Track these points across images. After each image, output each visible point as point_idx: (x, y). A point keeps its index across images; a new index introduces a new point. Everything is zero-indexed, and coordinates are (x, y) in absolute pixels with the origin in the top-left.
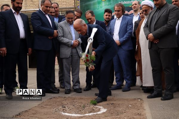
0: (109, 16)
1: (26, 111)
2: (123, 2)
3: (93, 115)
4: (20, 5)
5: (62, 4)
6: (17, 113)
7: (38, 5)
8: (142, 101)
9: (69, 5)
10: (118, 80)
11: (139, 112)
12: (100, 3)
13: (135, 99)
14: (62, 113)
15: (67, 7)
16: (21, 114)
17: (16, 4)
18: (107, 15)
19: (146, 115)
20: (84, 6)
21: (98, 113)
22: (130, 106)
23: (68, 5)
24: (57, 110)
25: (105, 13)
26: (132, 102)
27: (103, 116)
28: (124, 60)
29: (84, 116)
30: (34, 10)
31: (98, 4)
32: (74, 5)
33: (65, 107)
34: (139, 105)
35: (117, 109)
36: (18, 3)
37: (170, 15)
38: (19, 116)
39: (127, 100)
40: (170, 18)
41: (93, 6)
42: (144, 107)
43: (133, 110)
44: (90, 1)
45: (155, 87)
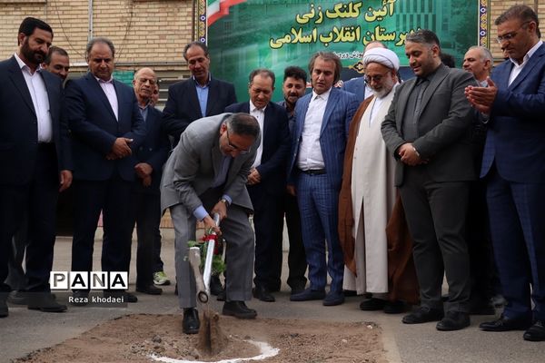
0: (298, 86)
1: (48, 349)
4: (44, 47)
5: (156, 50)
6: (23, 355)
8: (377, 331)
9: (175, 55)
10: (313, 272)
11: (369, 356)
12: (266, 54)
13: (358, 325)
14: (153, 356)
15: (170, 60)
16: (34, 357)
17: (34, 43)
18: (290, 86)
20: (219, 61)
21: (256, 358)
22: (344, 341)
23: (172, 55)
24: (137, 348)
25: (285, 78)
26: (349, 333)
28: (329, 216)
31: (260, 55)
33: (160, 341)
34: (370, 340)
35: (307, 350)
36: (41, 41)
39: (337, 325)
40: (455, 101)
41: (245, 62)
42: (382, 344)
43: (354, 351)
44: (235, 47)
45: (423, 291)
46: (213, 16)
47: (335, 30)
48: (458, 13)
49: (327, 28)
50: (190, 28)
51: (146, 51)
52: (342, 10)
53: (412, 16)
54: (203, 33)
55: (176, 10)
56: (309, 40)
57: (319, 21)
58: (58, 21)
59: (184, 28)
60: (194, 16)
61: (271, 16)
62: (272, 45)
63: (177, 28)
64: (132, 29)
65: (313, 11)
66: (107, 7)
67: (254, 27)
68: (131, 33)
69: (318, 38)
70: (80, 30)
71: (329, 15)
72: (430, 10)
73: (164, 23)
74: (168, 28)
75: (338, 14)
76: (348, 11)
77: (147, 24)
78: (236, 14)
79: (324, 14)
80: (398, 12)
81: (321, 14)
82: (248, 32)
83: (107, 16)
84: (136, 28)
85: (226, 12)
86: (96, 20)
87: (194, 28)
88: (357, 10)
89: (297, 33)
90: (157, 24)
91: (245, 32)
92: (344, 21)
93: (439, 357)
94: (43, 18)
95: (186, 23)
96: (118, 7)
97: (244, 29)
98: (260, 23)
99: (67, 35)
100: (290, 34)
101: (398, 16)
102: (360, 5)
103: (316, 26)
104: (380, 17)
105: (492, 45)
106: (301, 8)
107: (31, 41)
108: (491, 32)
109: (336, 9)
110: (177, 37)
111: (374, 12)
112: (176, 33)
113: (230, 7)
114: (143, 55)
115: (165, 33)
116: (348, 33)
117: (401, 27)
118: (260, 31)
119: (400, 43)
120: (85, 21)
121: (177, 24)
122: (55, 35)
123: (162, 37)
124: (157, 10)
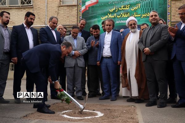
1: (32, 113)
2: (120, 21)
3: (92, 118)
4: (32, 21)
5: (66, 21)
6: (25, 115)
7: (44, 22)
8: (135, 108)
11: (132, 116)
13: (129, 106)
15: (71, 24)
16: (28, 116)
17: (30, 19)
19: (138, 119)
21: (96, 117)
22: (124, 111)
23: (71, 22)
26: (126, 109)
27: (100, 119)
29: (84, 119)
30: (40, 26)
31: (98, 22)
32: (76, 22)
34: (133, 111)
35: (112, 114)
36: (32, 19)
37: (163, 32)
38: (26, 118)
39: (122, 106)
40: (162, 34)
42: (136, 112)
43: (128, 115)
44: (91, 19)
45: (150, 95)
46: (83, 10)
47: (122, 14)
48: (161, 7)
49: (119, 13)
50: (76, 14)
51: (63, 21)
52: (123, 7)
53: (146, 9)
54: (80, 15)
55: (72, 8)
56: (113, 17)
57: (117, 11)
58: (36, 13)
59: (74, 14)
60: (78, 10)
61: (101, 10)
62: (102, 18)
63: (72, 14)
64: (59, 15)
65: (114, 8)
66: (51, 8)
67: (96, 13)
68: (58, 16)
69: (116, 16)
70: (43, 15)
71: (120, 9)
72: (152, 7)
73: (68, 13)
74: (70, 14)
75: (123, 8)
76: (125, 8)
77: (63, 13)
78: (91, 9)
79: (118, 9)
80: (141, 8)
81: (117, 9)
82: (94, 15)
83: (51, 11)
84: (60, 14)
85: (88, 9)
86: (48, 12)
87: (77, 14)
88: (128, 7)
89: (110, 15)
90: (66, 13)
91: (93, 15)
92: (124, 11)
93: (155, 117)
94: (32, 12)
95: (75, 12)
96: (54, 8)
97: (93, 14)
98: (98, 12)
99: (39, 17)
100: (107, 15)
101: (141, 9)
102: (129, 5)
103: (115, 12)
104: (136, 9)
105: (172, 17)
106: (111, 7)
107: (29, 19)
108: (172, 13)
109: (122, 7)
110: (72, 17)
111: (134, 8)
112: (72, 16)
113: (89, 7)
114: (62, 23)
115: (69, 15)
116: (126, 14)
117: (142, 12)
118: (98, 15)
119: (142, 17)
120: (44, 12)
121: (72, 13)
122: (36, 17)
123: (68, 17)
124: (66, 9)
